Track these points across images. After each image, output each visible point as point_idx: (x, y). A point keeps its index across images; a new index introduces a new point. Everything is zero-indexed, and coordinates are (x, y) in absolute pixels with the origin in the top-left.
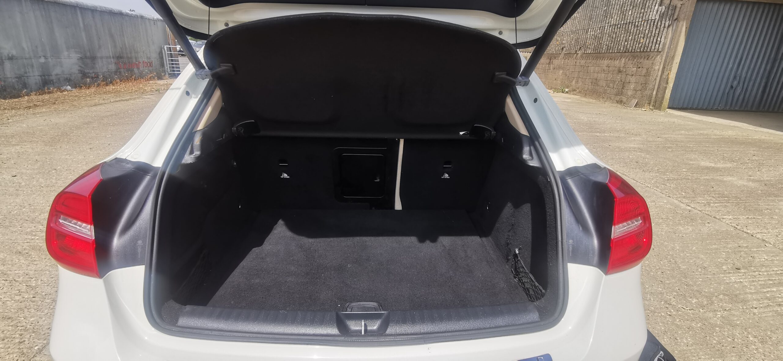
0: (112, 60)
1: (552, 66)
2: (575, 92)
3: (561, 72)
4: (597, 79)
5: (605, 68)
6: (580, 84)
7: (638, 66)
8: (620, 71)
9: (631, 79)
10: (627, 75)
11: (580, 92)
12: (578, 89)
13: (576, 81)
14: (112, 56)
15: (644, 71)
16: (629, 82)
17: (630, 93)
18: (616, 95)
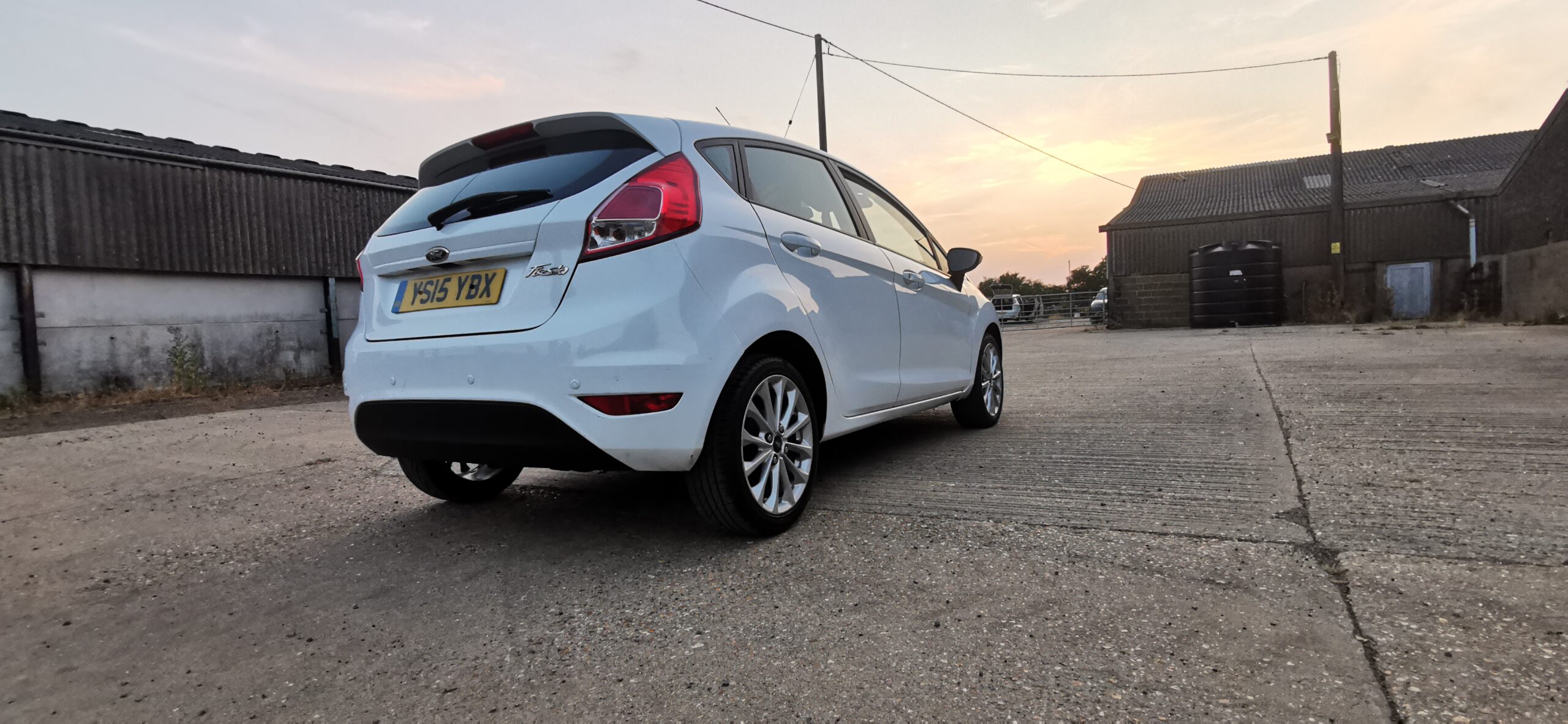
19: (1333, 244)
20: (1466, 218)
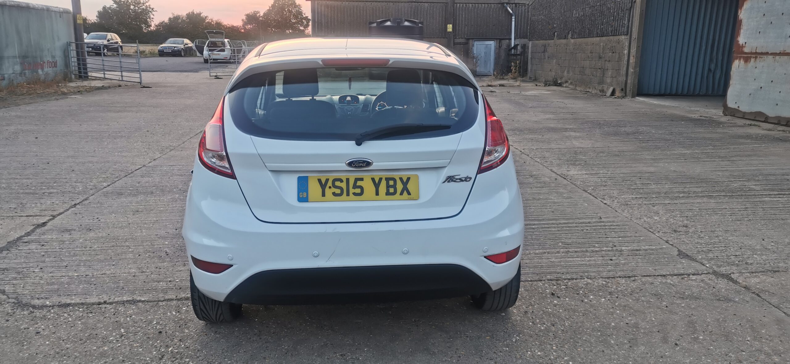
0: (18, 60)
1: (546, 54)
2: (567, 84)
3: (555, 61)
4: (584, 68)
5: (590, 55)
6: (571, 74)
7: (612, 51)
8: (600, 58)
9: (609, 65)
10: (605, 61)
11: (571, 83)
12: (570, 79)
13: (567, 71)
14: (17, 56)
15: (617, 56)
16: (608, 69)
17: (609, 80)
18: (599, 83)
19: (448, 25)
20: (511, 15)
